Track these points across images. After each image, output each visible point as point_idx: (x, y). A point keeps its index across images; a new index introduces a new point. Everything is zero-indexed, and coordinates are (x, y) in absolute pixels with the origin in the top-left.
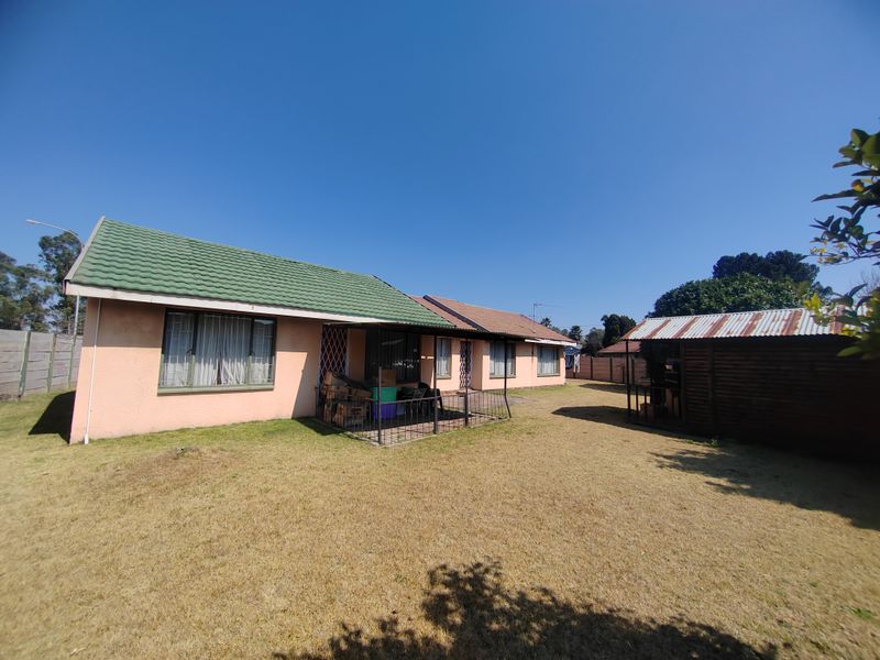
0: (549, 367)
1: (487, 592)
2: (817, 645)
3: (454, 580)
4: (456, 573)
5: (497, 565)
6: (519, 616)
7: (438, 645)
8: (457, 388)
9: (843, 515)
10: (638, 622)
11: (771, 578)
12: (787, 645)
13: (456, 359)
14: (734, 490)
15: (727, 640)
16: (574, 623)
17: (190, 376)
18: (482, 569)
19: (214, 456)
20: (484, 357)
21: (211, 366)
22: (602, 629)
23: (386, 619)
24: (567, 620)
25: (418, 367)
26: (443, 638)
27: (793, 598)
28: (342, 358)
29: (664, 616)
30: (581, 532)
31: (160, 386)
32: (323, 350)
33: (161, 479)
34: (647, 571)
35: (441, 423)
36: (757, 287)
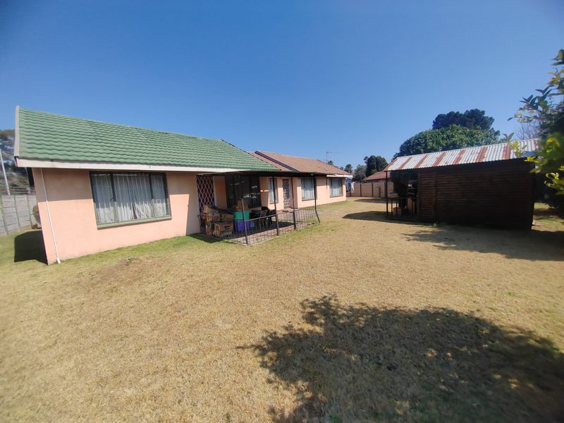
0: (336, 191)
1: (333, 308)
2: (492, 309)
3: (314, 305)
4: (314, 302)
5: (334, 295)
6: (353, 316)
7: (317, 333)
8: (283, 208)
9: (502, 253)
10: (410, 310)
11: (469, 285)
12: (478, 310)
13: (281, 191)
14: (447, 248)
15: (451, 312)
16: (380, 315)
17: (116, 215)
18: (327, 298)
19: (149, 261)
20: (298, 188)
21: (128, 208)
22: (393, 316)
23: (287, 326)
24: (376, 314)
25: (259, 197)
26: (318, 329)
27: (480, 292)
28: (211, 195)
29: (422, 306)
30: (373, 276)
31: (98, 223)
32: (199, 191)
33: (124, 277)
34: (411, 289)
35: (281, 229)
36: (460, 134)
